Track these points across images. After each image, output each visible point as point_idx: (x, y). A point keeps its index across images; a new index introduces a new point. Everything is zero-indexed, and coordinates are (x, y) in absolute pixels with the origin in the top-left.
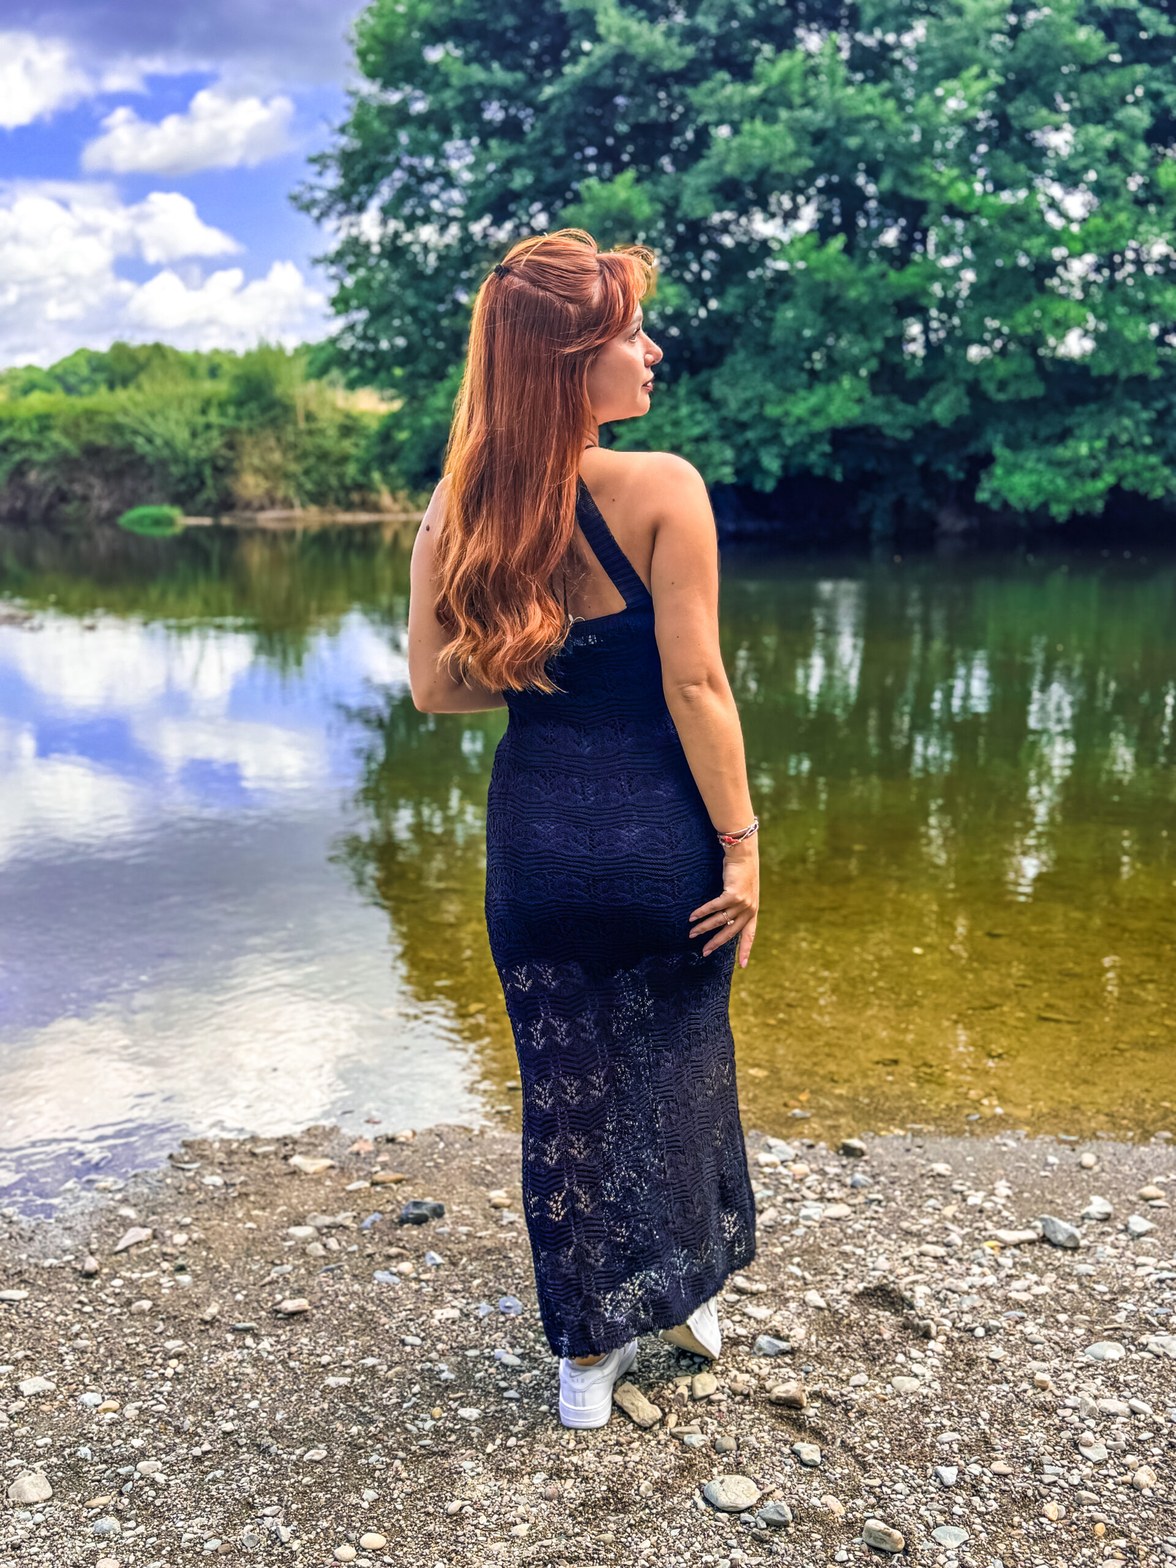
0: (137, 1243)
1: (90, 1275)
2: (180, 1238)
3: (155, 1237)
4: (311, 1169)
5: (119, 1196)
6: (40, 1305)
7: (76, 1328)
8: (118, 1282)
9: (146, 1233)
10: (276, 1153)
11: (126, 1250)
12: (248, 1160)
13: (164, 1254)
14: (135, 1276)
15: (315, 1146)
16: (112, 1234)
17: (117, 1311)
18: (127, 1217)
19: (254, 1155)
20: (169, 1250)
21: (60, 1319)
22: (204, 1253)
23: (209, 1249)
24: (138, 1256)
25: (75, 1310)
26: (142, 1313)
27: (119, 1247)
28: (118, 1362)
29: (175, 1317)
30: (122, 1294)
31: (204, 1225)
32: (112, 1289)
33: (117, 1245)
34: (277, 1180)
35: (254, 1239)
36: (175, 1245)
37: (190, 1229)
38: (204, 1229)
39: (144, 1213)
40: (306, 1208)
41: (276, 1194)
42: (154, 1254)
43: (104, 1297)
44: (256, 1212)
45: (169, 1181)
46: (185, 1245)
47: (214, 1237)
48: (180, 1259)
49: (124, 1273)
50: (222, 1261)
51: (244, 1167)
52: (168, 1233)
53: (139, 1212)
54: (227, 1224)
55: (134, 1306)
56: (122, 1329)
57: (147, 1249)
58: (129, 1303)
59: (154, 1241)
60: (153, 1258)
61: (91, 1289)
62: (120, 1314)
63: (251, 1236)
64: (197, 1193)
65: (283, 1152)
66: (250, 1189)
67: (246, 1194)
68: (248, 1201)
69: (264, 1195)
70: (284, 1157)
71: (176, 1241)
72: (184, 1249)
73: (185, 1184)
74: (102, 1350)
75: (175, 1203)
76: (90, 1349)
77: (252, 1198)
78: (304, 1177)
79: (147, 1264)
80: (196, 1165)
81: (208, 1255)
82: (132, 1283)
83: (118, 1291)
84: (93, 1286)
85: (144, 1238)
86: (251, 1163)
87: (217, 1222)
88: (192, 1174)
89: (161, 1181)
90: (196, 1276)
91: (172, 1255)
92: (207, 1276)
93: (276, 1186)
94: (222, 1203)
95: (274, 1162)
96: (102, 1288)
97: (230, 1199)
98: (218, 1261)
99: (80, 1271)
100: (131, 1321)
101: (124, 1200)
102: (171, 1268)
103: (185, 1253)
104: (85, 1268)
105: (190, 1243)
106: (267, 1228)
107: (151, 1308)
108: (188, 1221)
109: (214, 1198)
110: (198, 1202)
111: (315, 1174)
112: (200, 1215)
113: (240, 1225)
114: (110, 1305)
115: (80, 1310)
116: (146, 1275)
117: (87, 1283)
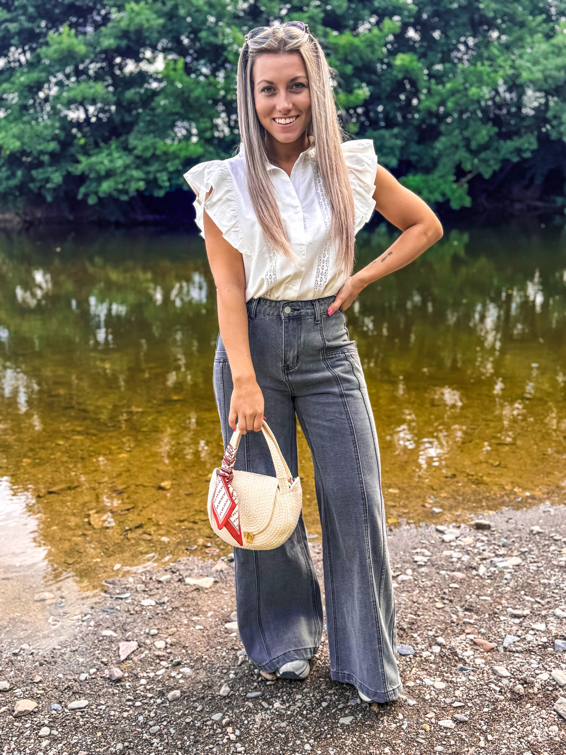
0: (133, 652)
1: (119, 680)
2: (160, 644)
3: (140, 646)
4: (208, 585)
5: (92, 623)
6: (103, 707)
7: (141, 718)
8: (143, 681)
9: (134, 645)
10: (172, 579)
11: (128, 658)
12: (159, 586)
13: (158, 657)
14: (152, 675)
15: (191, 570)
16: (108, 650)
17: (159, 701)
18: (111, 636)
19: (160, 582)
20: (160, 653)
21: (125, 714)
22: (184, 651)
23: (184, 647)
24: (141, 660)
25: (130, 706)
26: (176, 699)
27: (123, 658)
28: (192, 737)
29: (203, 698)
30: (152, 689)
31: (167, 632)
32: (143, 686)
33: (119, 656)
34: (190, 595)
35: (208, 635)
36: (159, 649)
37: (160, 637)
38: (170, 635)
39: (118, 631)
40: (226, 610)
41: (197, 605)
42: (151, 658)
43: (142, 693)
44: (194, 618)
45: (118, 607)
46: (166, 648)
47: (182, 639)
48: (171, 658)
49: (141, 674)
50: (200, 654)
51: (160, 591)
52: (148, 642)
53: (115, 631)
54: (182, 629)
55: (170, 695)
56: (173, 713)
57: (143, 655)
58: (162, 694)
59: (142, 649)
60: (152, 660)
61: (127, 689)
62: (162, 703)
63: (205, 634)
64: (144, 613)
65: (176, 577)
66: (177, 604)
67: (177, 608)
68: (181, 612)
69: (188, 606)
70: (180, 580)
71: (158, 647)
72: (169, 651)
73: (131, 608)
74: (172, 731)
75: (135, 621)
76: (164, 732)
77: (182, 609)
78: (206, 591)
79: (152, 665)
80: (127, 595)
81: (187, 651)
82: (153, 680)
83: (148, 687)
84: (128, 687)
85: (135, 648)
86: (162, 587)
87: (174, 629)
88: (129, 601)
89: (113, 609)
90: (192, 667)
91: (164, 656)
92: (198, 665)
93: (193, 599)
94: (166, 616)
95: (176, 585)
96: (135, 688)
97: (169, 613)
98: (197, 655)
99: (109, 678)
100: (174, 706)
101: (98, 625)
102: (170, 665)
103: (171, 653)
104: (111, 676)
105: (168, 646)
106: (211, 627)
107: (181, 695)
108: (154, 631)
109: (158, 614)
110: (150, 618)
111: (210, 588)
112: (159, 627)
113: (192, 628)
114: (151, 698)
115: (133, 705)
116: (158, 673)
117: (122, 686)
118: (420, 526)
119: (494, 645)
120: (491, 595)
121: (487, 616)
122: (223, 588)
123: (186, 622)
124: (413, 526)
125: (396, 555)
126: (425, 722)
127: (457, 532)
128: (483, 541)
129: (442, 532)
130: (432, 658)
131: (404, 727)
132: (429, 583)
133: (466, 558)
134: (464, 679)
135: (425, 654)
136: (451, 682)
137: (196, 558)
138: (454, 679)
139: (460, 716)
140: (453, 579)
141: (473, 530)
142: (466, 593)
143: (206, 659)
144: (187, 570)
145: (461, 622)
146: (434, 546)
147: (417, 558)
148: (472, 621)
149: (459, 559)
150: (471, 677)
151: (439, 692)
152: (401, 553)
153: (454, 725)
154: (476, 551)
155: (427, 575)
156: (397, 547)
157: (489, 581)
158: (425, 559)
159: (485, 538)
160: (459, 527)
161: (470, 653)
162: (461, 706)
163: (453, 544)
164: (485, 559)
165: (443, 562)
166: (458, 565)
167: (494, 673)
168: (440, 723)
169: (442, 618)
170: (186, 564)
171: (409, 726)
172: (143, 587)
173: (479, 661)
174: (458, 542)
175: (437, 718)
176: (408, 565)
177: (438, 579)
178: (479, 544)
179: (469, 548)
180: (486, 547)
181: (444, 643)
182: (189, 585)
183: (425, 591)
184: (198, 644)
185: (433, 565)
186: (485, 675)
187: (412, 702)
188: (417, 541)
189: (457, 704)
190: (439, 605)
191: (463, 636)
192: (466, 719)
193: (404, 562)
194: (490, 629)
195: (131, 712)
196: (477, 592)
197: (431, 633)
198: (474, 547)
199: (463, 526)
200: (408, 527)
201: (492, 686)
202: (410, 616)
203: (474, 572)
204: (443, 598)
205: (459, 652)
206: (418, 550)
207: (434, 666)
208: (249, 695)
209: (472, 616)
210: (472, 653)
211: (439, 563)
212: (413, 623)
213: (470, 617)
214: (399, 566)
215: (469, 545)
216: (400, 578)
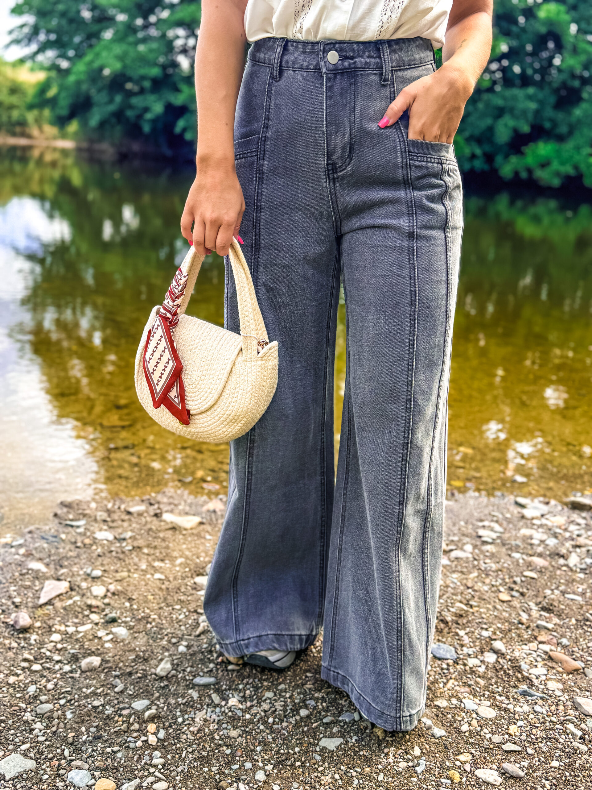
0: (58, 596)
1: (25, 630)
2: (99, 590)
3: (72, 589)
4: (188, 525)
5: (22, 551)
7: (32, 689)
8: (56, 637)
9: (63, 586)
10: (147, 512)
11: (49, 603)
12: (127, 517)
13: (90, 607)
14: (71, 630)
15: (176, 505)
16: (29, 587)
17: (67, 668)
18: (38, 571)
19: (129, 513)
20: (94, 602)
21: (12, 679)
22: (127, 604)
23: (130, 600)
24: (65, 608)
25: (23, 669)
26: (92, 670)
27: (42, 601)
28: (93, 730)
29: (130, 674)
30: (65, 649)
31: (114, 577)
32: (53, 644)
33: (39, 598)
34: (161, 535)
35: (168, 589)
36: (96, 597)
37: (103, 581)
38: (117, 581)
39: (52, 566)
40: (202, 559)
41: (167, 547)
42: (80, 607)
43: (48, 653)
44: (157, 564)
45: (63, 536)
46: (105, 596)
47: (130, 588)
48: (107, 611)
49: (57, 627)
50: (147, 611)
51: (126, 524)
52: (84, 585)
53: (47, 565)
54: (136, 575)
55: (84, 663)
56: (80, 689)
57: (70, 602)
58: (75, 659)
59: (74, 593)
60: (80, 610)
61: (31, 645)
62: (71, 672)
63: (163, 587)
64: (94, 547)
65: (152, 510)
66: (140, 542)
67: (139, 547)
68: (144, 553)
69: (155, 547)
70: (156, 515)
71: (95, 593)
72: (107, 601)
73: (79, 539)
74: (69, 715)
75: (78, 556)
76: (55, 714)
77: (146, 551)
78: (184, 532)
79: (77, 617)
80: (82, 523)
81: (131, 605)
82: (70, 637)
83: (59, 646)
84: (32, 642)
85: (63, 591)
86: (130, 520)
87: (125, 574)
88: (81, 530)
89: (55, 537)
90: (131, 628)
91: (97, 607)
92: (141, 627)
93: (164, 540)
94: (121, 556)
95: (149, 519)
96: (42, 644)
97: (127, 552)
98: (143, 612)
99: (12, 626)
100: (86, 679)
101: (29, 555)
102: (102, 621)
103: (108, 604)
104: (16, 622)
105: (109, 594)
106: (175, 578)
107: (101, 665)
108: (97, 573)
109: (111, 551)
110: (99, 556)
111: (191, 529)
112: (106, 568)
113: (149, 576)
114: (58, 662)
115: (29, 669)
116: (81, 629)
117: (25, 639)
118: (493, 496)
119: (579, 664)
120: (583, 594)
121: (573, 621)
122: (208, 532)
123: (144, 567)
124: (484, 493)
125: (454, 525)
126: (454, 767)
127: (545, 509)
128: (578, 524)
129: (523, 506)
130: (482, 669)
131: (419, 769)
132: (494, 566)
133: (552, 542)
134: (526, 708)
135: (472, 662)
136: (506, 710)
137: (186, 492)
138: (510, 707)
139: (512, 768)
140: (529, 566)
141: (566, 509)
142: (546, 586)
143: (154, 620)
144: (170, 504)
145: (533, 625)
146: (509, 521)
147: (481, 532)
148: (550, 626)
149: (542, 542)
150: (537, 708)
151: (484, 722)
152: (462, 523)
153: (500, 780)
154: (567, 535)
155: (493, 556)
156: (458, 516)
157: (582, 576)
158: (494, 536)
159: (582, 522)
160: (547, 503)
161: (541, 670)
162: (515, 751)
163: (535, 522)
164: (579, 546)
165: (518, 542)
166: (540, 549)
167: (576, 707)
168: (478, 773)
169: (506, 615)
170: (171, 497)
171: (427, 770)
172: (104, 515)
173: (553, 685)
174: (544, 521)
175: (475, 765)
176: (466, 540)
177: (507, 563)
178: (572, 528)
179: (558, 531)
180: (583, 532)
181: (504, 650)
182: (165, 521)
183: (487, 575)
184: (150, 597)
185: (504, 545)
186: (561, 708)
187: (439, 732)
188: (486, 512)
189: (509, 746)
190: (505, 596)
191: (533, 645)
192: (522, 774)
193: (464, 535)
194: (576, 641)
195: (21, 677)
196: (562, 588)
197: (485, 634)
198: (566, 530)
199: (553, 502)
200: (477, 494)
201: (571, 727)
202: (458, 604)
203: (562, 561)
204: (512, 589)
205: (524, 667)
206: (486, 523)
207: (482, 682)
208: (198, 680)
209: (550, 618)
210: (544, 671)
211: (513, 543)
212: (461, 616)
213: (548, 620)
214: (456, 538)
215: (560, 527)
216: (453, 554)
